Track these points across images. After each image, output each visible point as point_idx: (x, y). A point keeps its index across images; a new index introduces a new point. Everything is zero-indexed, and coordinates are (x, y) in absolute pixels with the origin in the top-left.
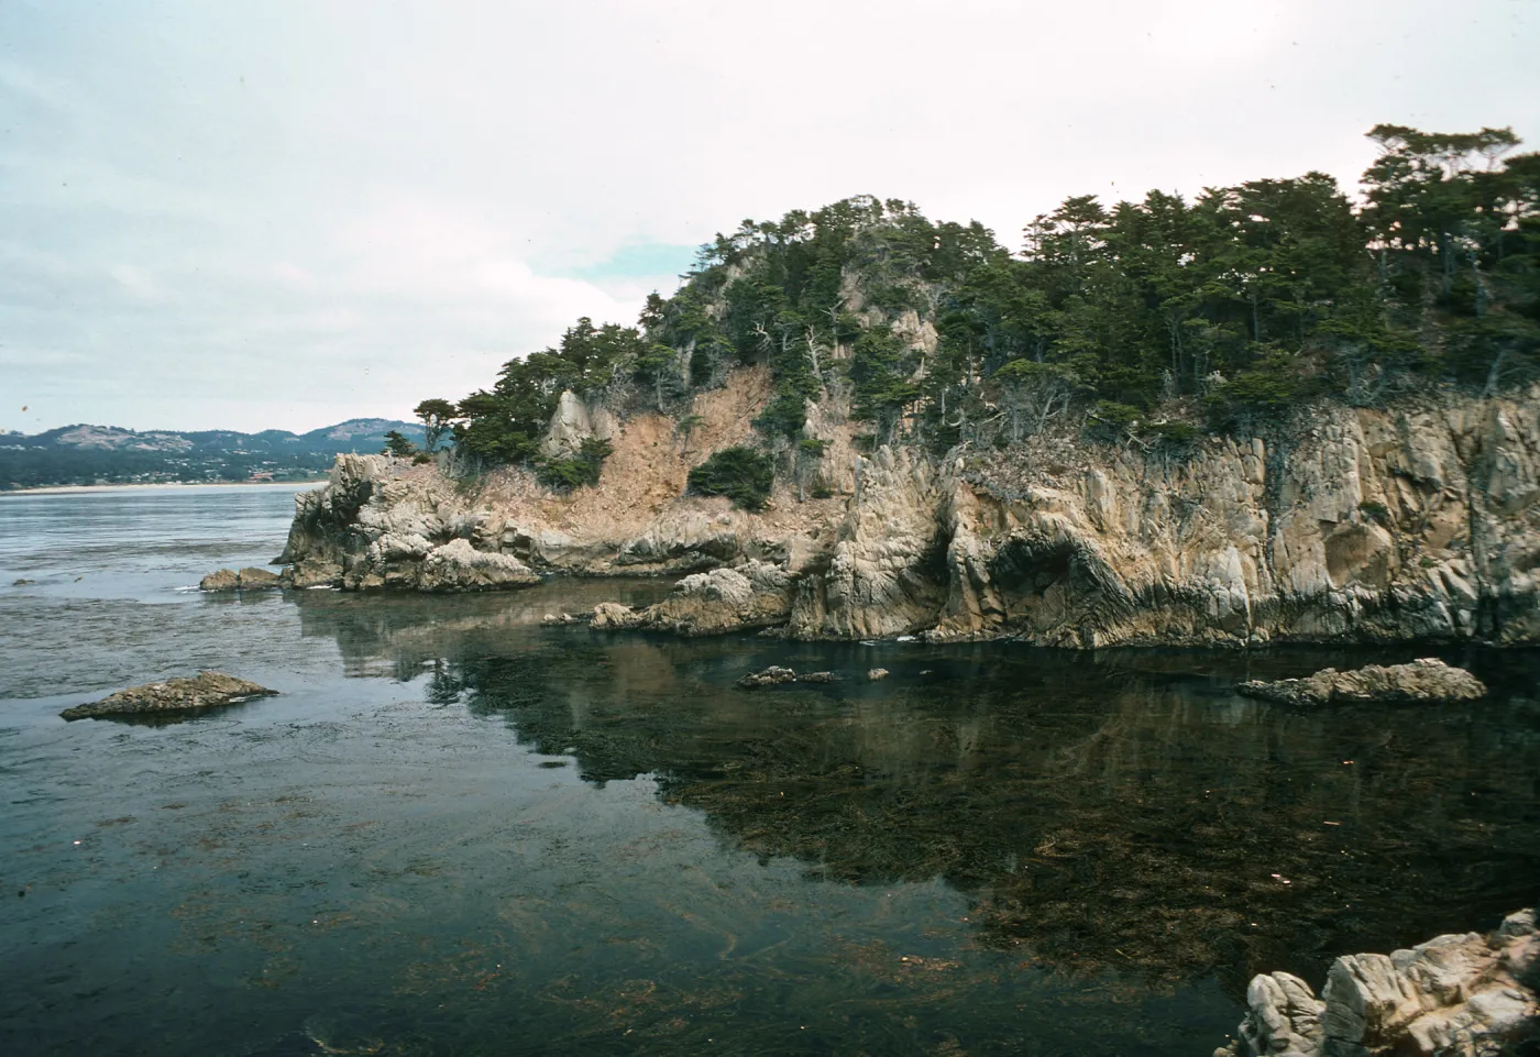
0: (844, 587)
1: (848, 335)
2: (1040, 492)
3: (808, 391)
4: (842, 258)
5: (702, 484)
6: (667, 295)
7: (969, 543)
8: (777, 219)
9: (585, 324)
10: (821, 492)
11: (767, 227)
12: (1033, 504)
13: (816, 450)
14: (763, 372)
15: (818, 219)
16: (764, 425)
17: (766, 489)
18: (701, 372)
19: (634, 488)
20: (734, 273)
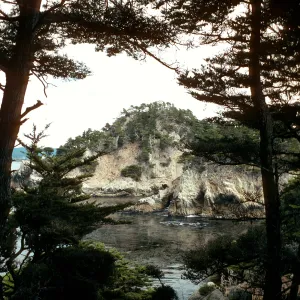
0: (181, 203)
1: (158, 137)
2: (226, 183)
3: (149, 150)
4: (156, 117)
5: (125, 174)
6: (111, 124)
7: (209, 194)
8: (139, 106)
9: (90, 130)
10: (153, 177)
11: (137, 107)
12: (225, 186)
13: (152, 166)
14: (136, 145)
15: (149, 106)
16: (139, 159)
17: (140, 175)
18: (120, 144)
19: (104, 174)
20: (128, 119)
